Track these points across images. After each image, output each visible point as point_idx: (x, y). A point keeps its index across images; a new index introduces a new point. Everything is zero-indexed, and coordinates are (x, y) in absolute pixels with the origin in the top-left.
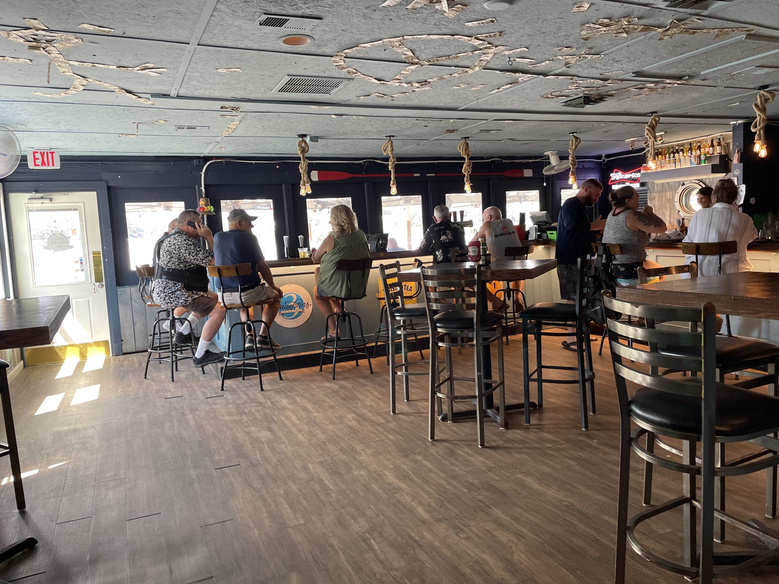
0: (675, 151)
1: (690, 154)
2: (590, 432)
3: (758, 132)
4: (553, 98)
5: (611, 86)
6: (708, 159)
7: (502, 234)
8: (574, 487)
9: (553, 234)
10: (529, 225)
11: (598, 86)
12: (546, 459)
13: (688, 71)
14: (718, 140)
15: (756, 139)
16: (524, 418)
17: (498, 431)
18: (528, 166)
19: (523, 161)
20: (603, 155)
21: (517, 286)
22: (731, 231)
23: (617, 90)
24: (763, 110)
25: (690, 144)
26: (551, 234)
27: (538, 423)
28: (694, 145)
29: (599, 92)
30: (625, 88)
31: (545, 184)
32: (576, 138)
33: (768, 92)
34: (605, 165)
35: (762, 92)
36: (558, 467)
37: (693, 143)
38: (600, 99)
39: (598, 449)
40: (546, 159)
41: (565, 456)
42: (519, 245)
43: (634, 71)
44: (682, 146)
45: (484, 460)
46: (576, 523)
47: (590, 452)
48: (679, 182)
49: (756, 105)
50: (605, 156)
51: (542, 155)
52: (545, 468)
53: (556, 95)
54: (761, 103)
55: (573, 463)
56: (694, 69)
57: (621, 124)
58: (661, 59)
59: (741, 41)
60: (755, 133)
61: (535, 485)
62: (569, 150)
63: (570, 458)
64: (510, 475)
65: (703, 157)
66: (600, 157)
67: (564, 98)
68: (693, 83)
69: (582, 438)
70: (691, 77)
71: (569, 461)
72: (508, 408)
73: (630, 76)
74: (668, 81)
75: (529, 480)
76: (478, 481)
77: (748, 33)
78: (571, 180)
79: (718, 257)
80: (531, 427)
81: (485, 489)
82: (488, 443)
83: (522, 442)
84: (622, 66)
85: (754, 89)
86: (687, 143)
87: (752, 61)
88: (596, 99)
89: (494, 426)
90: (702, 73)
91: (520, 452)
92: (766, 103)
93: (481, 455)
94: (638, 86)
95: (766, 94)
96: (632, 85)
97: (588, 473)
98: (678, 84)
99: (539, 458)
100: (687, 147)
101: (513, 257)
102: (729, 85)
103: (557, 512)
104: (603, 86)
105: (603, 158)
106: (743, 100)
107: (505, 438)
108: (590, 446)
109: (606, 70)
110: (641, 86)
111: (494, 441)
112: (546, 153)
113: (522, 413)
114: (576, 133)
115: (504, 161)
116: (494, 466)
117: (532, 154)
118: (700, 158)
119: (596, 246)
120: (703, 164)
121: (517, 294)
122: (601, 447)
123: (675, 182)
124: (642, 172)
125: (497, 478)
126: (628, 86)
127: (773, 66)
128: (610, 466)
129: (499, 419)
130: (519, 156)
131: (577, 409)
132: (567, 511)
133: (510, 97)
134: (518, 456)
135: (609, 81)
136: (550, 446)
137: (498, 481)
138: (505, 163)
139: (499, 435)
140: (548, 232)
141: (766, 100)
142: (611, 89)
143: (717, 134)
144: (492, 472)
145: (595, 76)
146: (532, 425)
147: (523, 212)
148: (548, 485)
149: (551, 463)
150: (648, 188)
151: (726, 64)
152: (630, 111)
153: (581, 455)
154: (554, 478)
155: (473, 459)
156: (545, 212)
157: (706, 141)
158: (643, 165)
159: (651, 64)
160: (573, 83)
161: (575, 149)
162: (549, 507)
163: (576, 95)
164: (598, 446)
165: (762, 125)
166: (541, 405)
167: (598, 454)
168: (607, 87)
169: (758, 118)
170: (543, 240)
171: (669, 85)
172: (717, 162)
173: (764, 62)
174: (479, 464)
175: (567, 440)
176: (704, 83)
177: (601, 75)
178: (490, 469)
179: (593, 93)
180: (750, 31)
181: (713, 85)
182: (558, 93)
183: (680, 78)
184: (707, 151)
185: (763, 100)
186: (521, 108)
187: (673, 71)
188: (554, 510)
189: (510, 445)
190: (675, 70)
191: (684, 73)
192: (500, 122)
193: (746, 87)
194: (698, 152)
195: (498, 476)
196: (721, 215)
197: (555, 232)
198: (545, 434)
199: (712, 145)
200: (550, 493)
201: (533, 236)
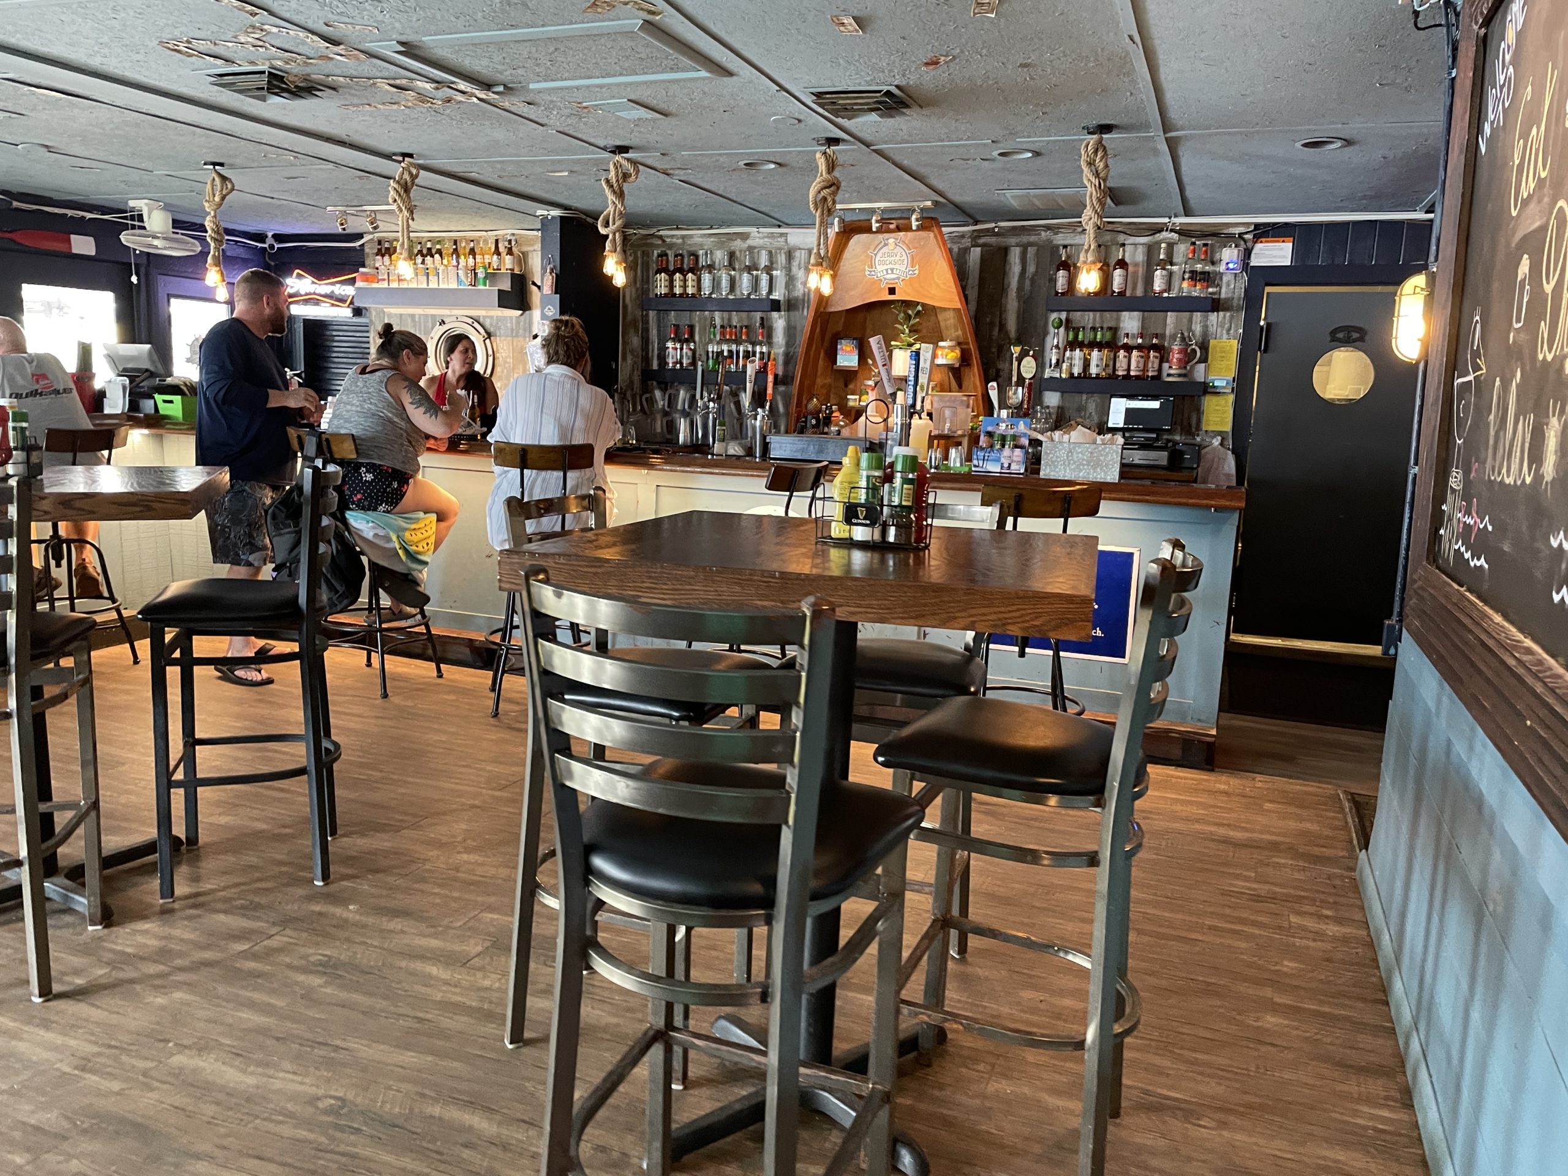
0: (425, 252)
1: (454, 262)
2: (333, 888)
3: (611, 236)
4: (191, 56)
5: (341, 63)
6: (491, 277)
7: (34, 393)
8: (337, 1048)
9: (171, 402)
10: (104, 377)
11: (311, 54)
12: (243, 987)
13: (507, 76)
14: (506, 244)
15: (607, 248)
16: (155, 883)
17: (83, 938)
18: (82, 227)
19: (70, 213)
20: (270, 234)
21: (80, 530)
22: (580, 423)
23: (351, 78)
24: (620, 195)
25: (455, 242)
26: (165, 401)
27: (194, 890)
28: (463, 244)
29: (308, 70)
30: (369, 79)
31: (134, 279)
32: (224, 179)
33: (628, 160)
34: (271, 256)
35: (617, 158)
36: (280, 1003)
37: (461, 241)
38: (306, 89)
39: (364, 926)
40: (132, 218)
41: (290, 967)
42: (86, 423)
43: (403, 39)
44: (439, 242)
45: (59, 1040)
46: (367, 1152)
47: (348, 940)
48: (433, 316)
49: (608, 181)
50: (274, 236)
51: (122, 207)
52: (245, 1014)
53: (201, 49)
54: (617, 181)
55: (316, 981)
56: (520, 71)
57: (331, 166)
58: (468, 28)
59: (629, 34)
60: (607, 236)
61: (232, 1076)
62: (206, 205)
63: (305, 970)
64: (150, 1064)
65: (481, 273)
66: (260, 237)
67: (220, 62)
68: (507, 105)
69: (317, 908)
70: (508, 89)
71: (301, 978)
72: (108, 862)
73: (389, 48)
74: (462, 85)
75: (209, 1066)
76: (55, 1113)
77: (649, 17)
78: (213, 277)
79: (561, 474)
80: (176, 906)
81: (85, 1132)
82: (61, 981)
83: (162, 955)
84: (380, 17)
85: (604, 149)
86: (450, 239)
87: (627, 85)
88: (296, 87)
89: (67, 926)
90: (532, 86)
91: (164, 987)
92: (624, 181)
93: (46, 1024)
94: (398, 82)
95: (625, 163)
96: (386, 74)
97: (357, 997)
98: (479, 99)
99: (221, 989)
100: (448, 247)
101: (69, 456)
102: (566, 130)
103: (311, 1136)
104: (321, 57)
105: (270, 241)
106: (575, 169)
107: (110, 956)
108: (343, 924)
109: (341, 14)
110: (404, 82)
111: (77, 972)
112: (132, 203)
113: (149, 870)
114: (221, 165)
115: (15, 204)
116: (95, 1049)
117: (96, 198)
118: (476, 274)
119: (299, 437)
120: (481, 287)
121: (80, 550)
122: (370, 920)
123: (426, 316)
124: (359, 284)
125: (116, 1086)
126: (379, 74)
127: (656, 107)
128: (404, 964)
129: (82, 902)
130: (56, 196)
131: (287, 831)
132: (337, 1127)
133: (73, 22)
134: (160, 1000)
135: (339, 49)
136: (246, 947)
137: (118, 1094)
138: (17, 209)
139: (89, 949)
140: (159, 398)
141: (626, 176)
142: (338, 72)
143: (507, 232)
144: (92, 1071)
145: (310, 25)
146: (180, 899)
147: (88, 342)
148: (267, 1065)
149: (258, 996)
150: (371, 321)
151: (581, 78)
152: (357, 138)
153: (328, 953)
154: (278, 1039)
155: (21, 1046)
156: (149, 346)
157: (486, 241)
158: (362, 270)
159: (444, 33)
160: (254, 27)
161: (220, 205)
162: (287, 1131)
163: (252, 63)
164: (364, 919)
165: (618, 223)
166: (193, 839)
167: (369, 941)
168: (330, 64)
169: (611, 209)
170: (146, 415)
171: (460, 97)
172: (506, 286)
173: (645, 98)
174: (46, 1055)
175: (286, 922)
176: (526, 110)
177: (327, 25)
178: (85, 1065)
179: (294, 69)
180: (653, 13)
181: (540, 121)
182: (203, 46)
183: (487, 86)
184: (487, 261)
185: (620, 175)
186: (95, 63)
187: (480, 66)
188: (303, 1133)
189: (129, 973)
190: (485, 62)
191: (500, 77)
192: (27, 88)
193: (592, 140)
194: (471, 260)
195: (112, 1076)
196: (560, 389)
197: (177, 399)
198: (221, 917)
199: (497, 252)
200: (277, 1084)
201: (116, 404)
